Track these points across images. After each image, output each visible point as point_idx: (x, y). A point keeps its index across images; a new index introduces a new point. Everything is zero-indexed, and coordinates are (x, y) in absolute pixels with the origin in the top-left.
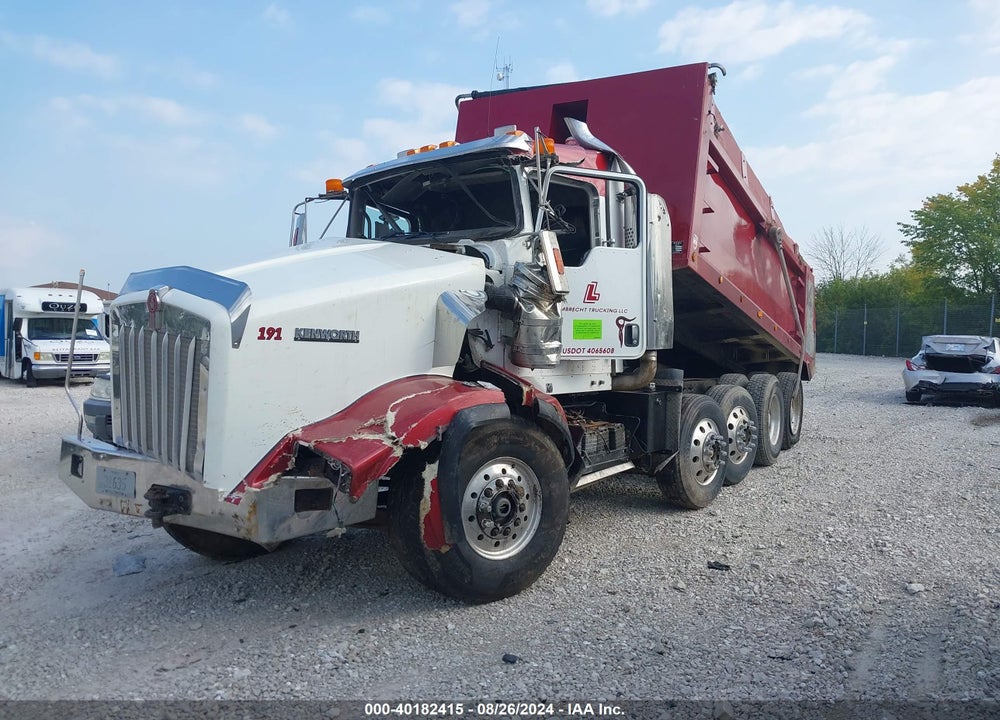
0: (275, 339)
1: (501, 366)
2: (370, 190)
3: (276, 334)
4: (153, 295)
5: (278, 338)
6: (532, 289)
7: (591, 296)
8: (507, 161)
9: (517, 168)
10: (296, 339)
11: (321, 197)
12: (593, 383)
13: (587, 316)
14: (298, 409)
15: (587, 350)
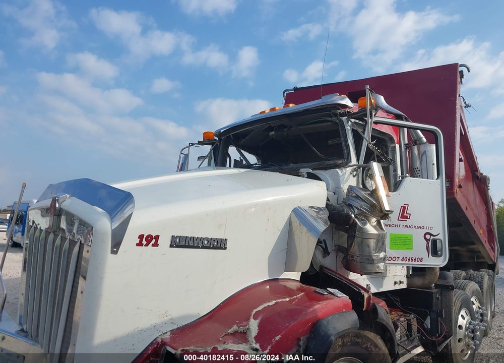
0: (153, 245)
1: (334, 269)
2: (232, 138)
3: (154, 240)
4: (54, 201)
5: (156, 245)
6: (364, 206)
7: (404, 215)
8: (336, 115)
9: (344, 118)
10: (171, 246)
11: (199, 143)
12: (396, 283)
13: (401, 231)
14: (168, 314)
15: (401, 258)
